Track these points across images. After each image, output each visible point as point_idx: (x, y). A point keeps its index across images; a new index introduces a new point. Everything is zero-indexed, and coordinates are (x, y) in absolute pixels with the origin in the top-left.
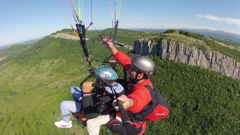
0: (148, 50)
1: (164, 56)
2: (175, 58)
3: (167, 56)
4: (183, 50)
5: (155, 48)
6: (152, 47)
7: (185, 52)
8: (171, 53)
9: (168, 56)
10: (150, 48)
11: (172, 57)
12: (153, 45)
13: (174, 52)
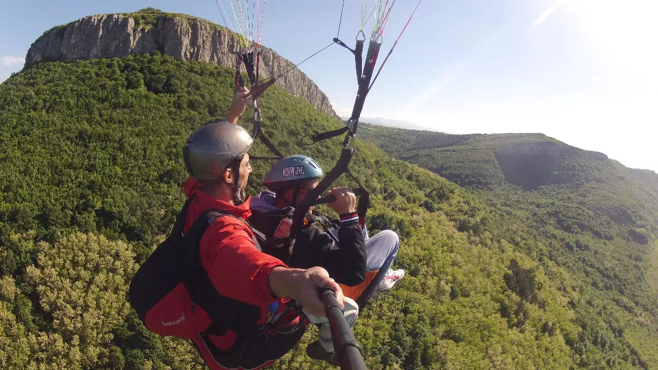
0: (127, 41)
1: (185, 55)
2: (212, 58)
3: (192, 54)
4: (228, 42)
5: (149, 37)
6: (139, 36)
7: (232, 46)
8: (203, 47)
9: (195, 56)
10: (132, 38)
11: (206, 56)
12: (143, 30)
13: (208, 46)
